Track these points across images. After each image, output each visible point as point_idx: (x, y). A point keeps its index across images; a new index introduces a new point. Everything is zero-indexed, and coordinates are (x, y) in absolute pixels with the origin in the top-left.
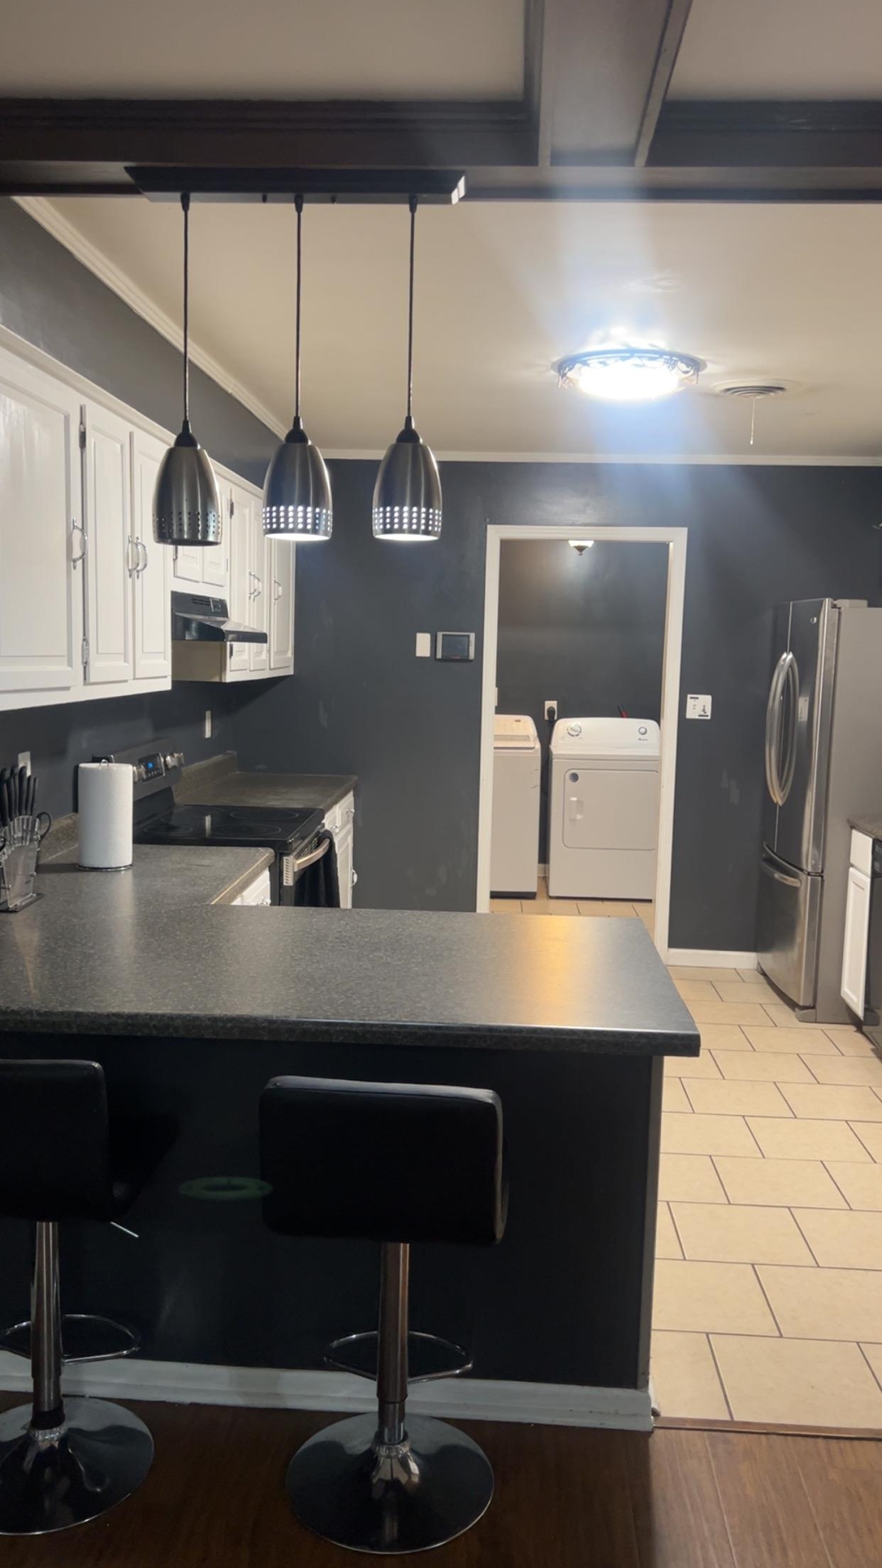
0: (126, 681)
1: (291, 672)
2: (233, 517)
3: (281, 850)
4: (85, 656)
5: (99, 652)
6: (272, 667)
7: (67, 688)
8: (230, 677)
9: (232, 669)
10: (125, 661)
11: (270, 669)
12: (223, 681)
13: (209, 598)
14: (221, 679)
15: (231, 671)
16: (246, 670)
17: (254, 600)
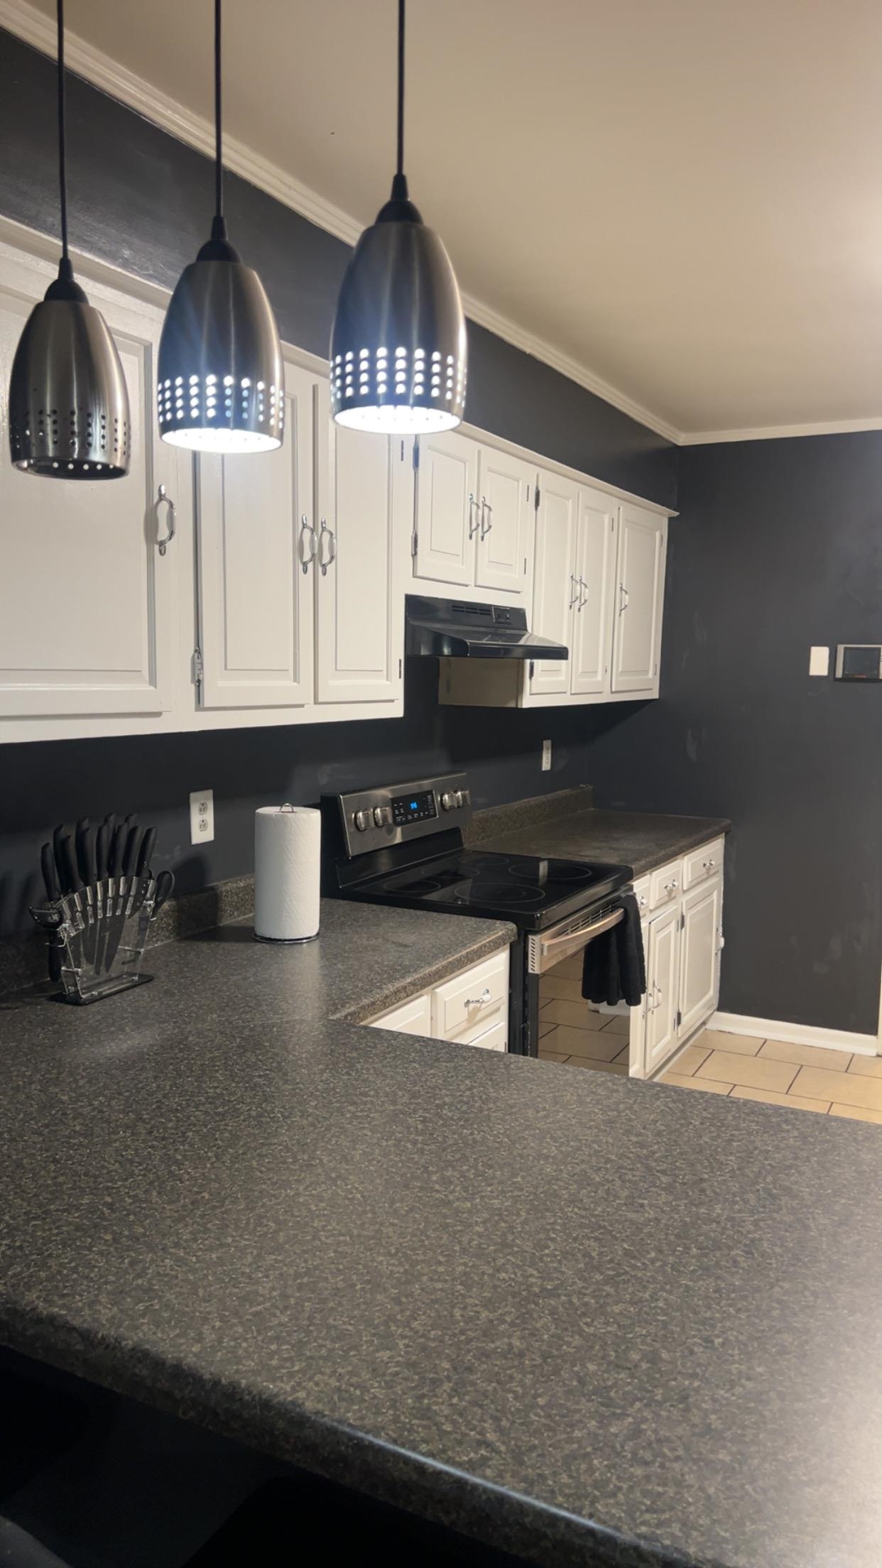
0: (302, 706)
1: (655, 695)
2: (539, 508)
3: (527, 928)
4: (197, 672)
5: (229, 667)
6: (614, 690)
7: (158, 714)
8: (528, 702)
9: (533, 692)
10: (295, 681)
11: (612, 692)
12: (519, 707)
13: (490, 606)
14: (517, 703)
15: (531, 694)
16: (565, 693)
17: (579, 610)
